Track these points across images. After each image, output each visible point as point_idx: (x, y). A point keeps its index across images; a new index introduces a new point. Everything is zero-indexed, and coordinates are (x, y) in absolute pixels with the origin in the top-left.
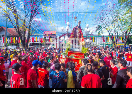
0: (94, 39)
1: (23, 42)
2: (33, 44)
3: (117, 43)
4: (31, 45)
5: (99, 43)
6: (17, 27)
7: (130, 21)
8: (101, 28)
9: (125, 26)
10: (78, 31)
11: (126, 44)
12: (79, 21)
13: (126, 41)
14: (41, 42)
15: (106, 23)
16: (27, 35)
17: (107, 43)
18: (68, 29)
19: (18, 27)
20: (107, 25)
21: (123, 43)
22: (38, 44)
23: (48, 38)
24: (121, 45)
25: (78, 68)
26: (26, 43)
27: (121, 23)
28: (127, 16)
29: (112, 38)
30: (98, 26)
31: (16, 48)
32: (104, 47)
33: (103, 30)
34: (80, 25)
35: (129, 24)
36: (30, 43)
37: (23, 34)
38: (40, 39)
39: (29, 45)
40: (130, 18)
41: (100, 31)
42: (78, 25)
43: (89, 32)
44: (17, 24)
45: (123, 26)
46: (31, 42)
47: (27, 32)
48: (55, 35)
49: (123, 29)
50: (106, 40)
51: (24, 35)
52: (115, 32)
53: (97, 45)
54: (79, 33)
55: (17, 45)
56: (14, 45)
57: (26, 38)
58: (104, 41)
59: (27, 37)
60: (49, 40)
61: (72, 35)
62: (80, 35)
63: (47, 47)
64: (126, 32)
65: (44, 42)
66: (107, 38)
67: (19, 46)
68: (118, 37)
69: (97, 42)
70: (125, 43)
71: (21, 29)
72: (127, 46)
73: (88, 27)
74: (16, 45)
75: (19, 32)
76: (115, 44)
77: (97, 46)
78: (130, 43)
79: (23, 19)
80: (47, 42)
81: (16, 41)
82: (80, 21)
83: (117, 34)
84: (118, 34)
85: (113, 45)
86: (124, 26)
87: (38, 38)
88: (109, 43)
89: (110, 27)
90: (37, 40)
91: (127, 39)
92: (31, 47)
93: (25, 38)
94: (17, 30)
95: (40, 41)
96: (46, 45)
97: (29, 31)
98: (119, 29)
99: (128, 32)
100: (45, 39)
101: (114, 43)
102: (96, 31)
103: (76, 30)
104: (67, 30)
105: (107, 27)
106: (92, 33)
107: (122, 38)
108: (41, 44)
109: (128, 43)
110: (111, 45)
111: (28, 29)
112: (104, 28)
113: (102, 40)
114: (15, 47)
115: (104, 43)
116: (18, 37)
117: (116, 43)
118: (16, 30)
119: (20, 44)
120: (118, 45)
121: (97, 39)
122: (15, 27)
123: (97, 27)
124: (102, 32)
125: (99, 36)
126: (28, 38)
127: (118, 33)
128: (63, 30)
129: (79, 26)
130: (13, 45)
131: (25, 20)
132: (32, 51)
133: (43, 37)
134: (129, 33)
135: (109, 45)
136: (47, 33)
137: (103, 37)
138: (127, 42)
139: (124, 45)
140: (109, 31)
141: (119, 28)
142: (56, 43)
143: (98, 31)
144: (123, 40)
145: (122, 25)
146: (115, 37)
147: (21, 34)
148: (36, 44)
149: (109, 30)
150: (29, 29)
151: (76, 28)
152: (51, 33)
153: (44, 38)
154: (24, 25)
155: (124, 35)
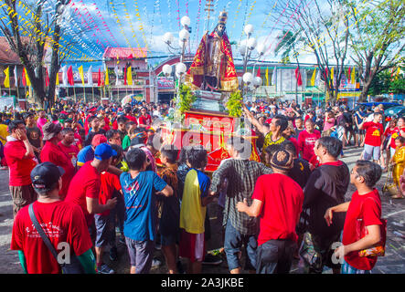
0: (270, 74)
1: (38, 83)
2: (71, 91)
3: (340, 89)
4: (63, 93)
5: (284, 89)
6: (13, 30)
7: (385, 20)
8: (293, 39)
9: (370, 36)
10: (217, 45)
11: (366, 94)
12: (221, 14)
13: (366, 85)
14: (96, 85)
15: (310, 23)
16: (48, 58)
17: (307, 91)
18: (184, 40)
19: (17, 33)
20: (311, 30)
21: (357, 90)
22: (89, 90)
23: (119, 72)
24: (351, 95)
25: (214, 162)
26: (47, 87)
27: (358, 27)
28: (377, 4)
29: (325, 74)
30: (284, 32)
31: (16, 102)
32: (300, 103)
33: (299, 46)
34: (224, 28)
35: (381, 29)
36: (61, 85)
37: (35, 58)
38: (93, 73)
39: (57, 92)
40: (386, 9)
41: (289, 50)
42: (217, 28)
43: (252, 48)
44: (14, 20)
45: (363, 35)
46: (65, 85)
47: (49, 49)
48: (142, 60)
49: (361, 45)
50: (305, 79)
51: (40, 61)
52: (337, 54)
53: (278, 94)
54: (222, 54)
55: (18, 92)
56: (8, 92)
57: (46, 69)
58: (300, 82)
59: (48, 67)
60: (125, 78)
61: (198, 60)
62: (222, 59)
63: (118, 99)
64: (372, 54)
65: (107, 83)
66: (310, 75)
67: (24, 97)
68: (343, 72)
69: (279, 84)
70: (364, 90)
71: (26, 39)
72: (370, 99)
73: (250, 34)
74: (14, 93)
75: (23, 51)
76: (332, 95)
77: (277, 97)
78: (378, 92)
79: (31, 6)
80: (119, 84)
81: (12, 82)
82: (225, 15)
83: (343, 60)
84: (345, 63)
85: (327, 97)
86: (365, 35)
87: (85, 71)
88: (314, 90)
89: (322, 36)
90: (85, 77)
91: (370, 79)
92: (65, 99)
93: (42, 70)
94: (16, 42)
95: (94, 82)
96: (115, 93)
97: (55, 47)
98: (349, 47)
99: (377, 57)
100: (112, 75)
101: (330, 89)
102: (276, 51)
103: (213, 44)
104: (181, 44)
105: (311, 36)
106: (262, 54)
107: (357, 75)
108: (97, 92)
109: (372, 90)
110: (321, 95)
111: (50, 39)
112: (303, 39)
113: (295, 81)
114: (12, 98)
115: (300, 88)
116: (20, 67)
117: (338, 91)
118: (12, 43)
119: (28, 88)
120: (341, 96)
121: (279, 77)
122: (6, 31)
123: (279, 38)
124: (296, 55)
125: (285, 65)
126: (52, 70)
127: (344, 57)
128: (168, 43)
129: (220, 29)
130: (5, 94)
131: (39, 8)
132: (70, 113)
133: (105, 68)
134: (380, 58)
135: (315, 95)
136: (116, 53)
137: (296, 72)
138: (369, 87)
139: (361, 97)
140: (318, 52)
141: (350, 42)
142: (148, 89)
143: (282, 51)
144: (357, 81)
145: (359, 32)
146: (335, 71)
147: (29, 56)
148: (80, 90)
149: (317, 48)
150: (57, 39)
151: (211, 37)
152: (131, 56)
153: (106, 70)
154: (39, 26)
155: (365, 64)
